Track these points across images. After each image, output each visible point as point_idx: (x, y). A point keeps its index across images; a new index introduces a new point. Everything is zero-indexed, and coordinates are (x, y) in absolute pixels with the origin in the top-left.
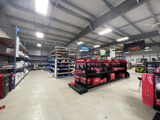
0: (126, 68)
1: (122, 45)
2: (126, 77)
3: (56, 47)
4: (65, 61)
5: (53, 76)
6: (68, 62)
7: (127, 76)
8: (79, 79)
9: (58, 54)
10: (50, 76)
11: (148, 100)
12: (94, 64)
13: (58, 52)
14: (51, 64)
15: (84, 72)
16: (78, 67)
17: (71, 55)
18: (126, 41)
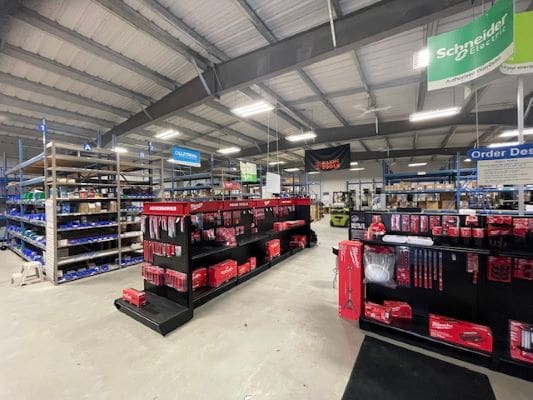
0: (309, 221)
1: (302, 152)
2: (308, 246)
3: (50, 145)
4: (99, 204)
5: (37, 275)
6: (114, 207)
7: (312, 244)
8: (162, 278)
9: (60, 174)
10: (17, 275)
11: (350, 308)
12: (219, 217)
13: (60, 169)
14: (25, 218)
15: (179, 249)
16: (154, 232)
17: (129, 178)
18: (310, 143)
